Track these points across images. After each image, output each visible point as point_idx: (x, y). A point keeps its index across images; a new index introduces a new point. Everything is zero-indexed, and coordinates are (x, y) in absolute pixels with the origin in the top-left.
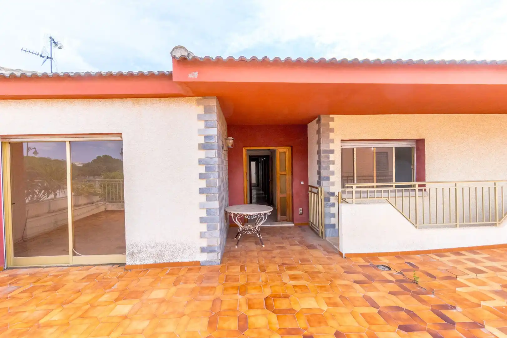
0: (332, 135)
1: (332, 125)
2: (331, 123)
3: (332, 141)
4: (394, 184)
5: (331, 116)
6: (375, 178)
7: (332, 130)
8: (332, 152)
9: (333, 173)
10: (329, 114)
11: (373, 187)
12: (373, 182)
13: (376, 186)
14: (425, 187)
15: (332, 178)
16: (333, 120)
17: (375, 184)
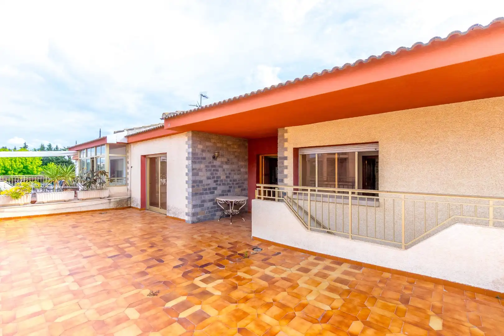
0: (286, 145)
1: (286, 136)
2: (285, 134)
3: (286, 149)
4: (356, 191)
5: (286, 128)
6: (336, 183)
7: (286, 140)
8: (286, 158)
9: (286, 176)
10: (284, 127)
11: (334, 192)
12: (335, 187)
13: (338, 191)
14: (378, 196)
15: (286, 181)
16: (286, 132)
17: (337, 190)
